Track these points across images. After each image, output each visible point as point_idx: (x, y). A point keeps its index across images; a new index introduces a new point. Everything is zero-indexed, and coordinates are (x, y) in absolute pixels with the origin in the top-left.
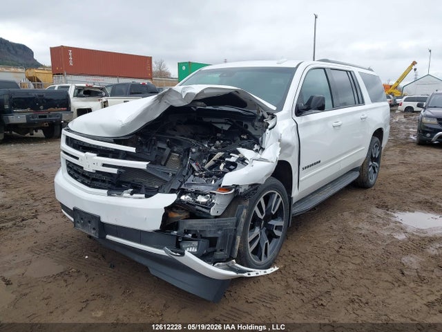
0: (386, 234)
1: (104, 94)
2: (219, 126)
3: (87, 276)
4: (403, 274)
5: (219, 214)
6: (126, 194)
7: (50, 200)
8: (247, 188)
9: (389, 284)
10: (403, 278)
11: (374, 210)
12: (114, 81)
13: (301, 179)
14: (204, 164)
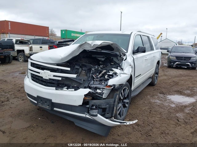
0: (167, 105)
1: (29, 43)
2: (100, 59)
3: (42, 127)
4: (178, 121)
5: (105, 98)
6: (65, 89)
7: (13, 93)
8: (118, 86)
9: (175, 126)
10: (179, 123)
11: (159, 95)
12: (33, 37)
13: (135, 82)
14: (98, 76)
